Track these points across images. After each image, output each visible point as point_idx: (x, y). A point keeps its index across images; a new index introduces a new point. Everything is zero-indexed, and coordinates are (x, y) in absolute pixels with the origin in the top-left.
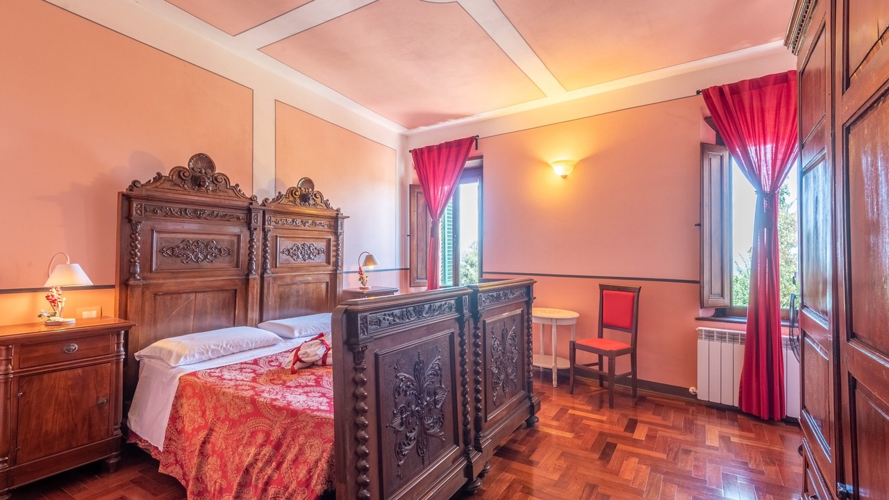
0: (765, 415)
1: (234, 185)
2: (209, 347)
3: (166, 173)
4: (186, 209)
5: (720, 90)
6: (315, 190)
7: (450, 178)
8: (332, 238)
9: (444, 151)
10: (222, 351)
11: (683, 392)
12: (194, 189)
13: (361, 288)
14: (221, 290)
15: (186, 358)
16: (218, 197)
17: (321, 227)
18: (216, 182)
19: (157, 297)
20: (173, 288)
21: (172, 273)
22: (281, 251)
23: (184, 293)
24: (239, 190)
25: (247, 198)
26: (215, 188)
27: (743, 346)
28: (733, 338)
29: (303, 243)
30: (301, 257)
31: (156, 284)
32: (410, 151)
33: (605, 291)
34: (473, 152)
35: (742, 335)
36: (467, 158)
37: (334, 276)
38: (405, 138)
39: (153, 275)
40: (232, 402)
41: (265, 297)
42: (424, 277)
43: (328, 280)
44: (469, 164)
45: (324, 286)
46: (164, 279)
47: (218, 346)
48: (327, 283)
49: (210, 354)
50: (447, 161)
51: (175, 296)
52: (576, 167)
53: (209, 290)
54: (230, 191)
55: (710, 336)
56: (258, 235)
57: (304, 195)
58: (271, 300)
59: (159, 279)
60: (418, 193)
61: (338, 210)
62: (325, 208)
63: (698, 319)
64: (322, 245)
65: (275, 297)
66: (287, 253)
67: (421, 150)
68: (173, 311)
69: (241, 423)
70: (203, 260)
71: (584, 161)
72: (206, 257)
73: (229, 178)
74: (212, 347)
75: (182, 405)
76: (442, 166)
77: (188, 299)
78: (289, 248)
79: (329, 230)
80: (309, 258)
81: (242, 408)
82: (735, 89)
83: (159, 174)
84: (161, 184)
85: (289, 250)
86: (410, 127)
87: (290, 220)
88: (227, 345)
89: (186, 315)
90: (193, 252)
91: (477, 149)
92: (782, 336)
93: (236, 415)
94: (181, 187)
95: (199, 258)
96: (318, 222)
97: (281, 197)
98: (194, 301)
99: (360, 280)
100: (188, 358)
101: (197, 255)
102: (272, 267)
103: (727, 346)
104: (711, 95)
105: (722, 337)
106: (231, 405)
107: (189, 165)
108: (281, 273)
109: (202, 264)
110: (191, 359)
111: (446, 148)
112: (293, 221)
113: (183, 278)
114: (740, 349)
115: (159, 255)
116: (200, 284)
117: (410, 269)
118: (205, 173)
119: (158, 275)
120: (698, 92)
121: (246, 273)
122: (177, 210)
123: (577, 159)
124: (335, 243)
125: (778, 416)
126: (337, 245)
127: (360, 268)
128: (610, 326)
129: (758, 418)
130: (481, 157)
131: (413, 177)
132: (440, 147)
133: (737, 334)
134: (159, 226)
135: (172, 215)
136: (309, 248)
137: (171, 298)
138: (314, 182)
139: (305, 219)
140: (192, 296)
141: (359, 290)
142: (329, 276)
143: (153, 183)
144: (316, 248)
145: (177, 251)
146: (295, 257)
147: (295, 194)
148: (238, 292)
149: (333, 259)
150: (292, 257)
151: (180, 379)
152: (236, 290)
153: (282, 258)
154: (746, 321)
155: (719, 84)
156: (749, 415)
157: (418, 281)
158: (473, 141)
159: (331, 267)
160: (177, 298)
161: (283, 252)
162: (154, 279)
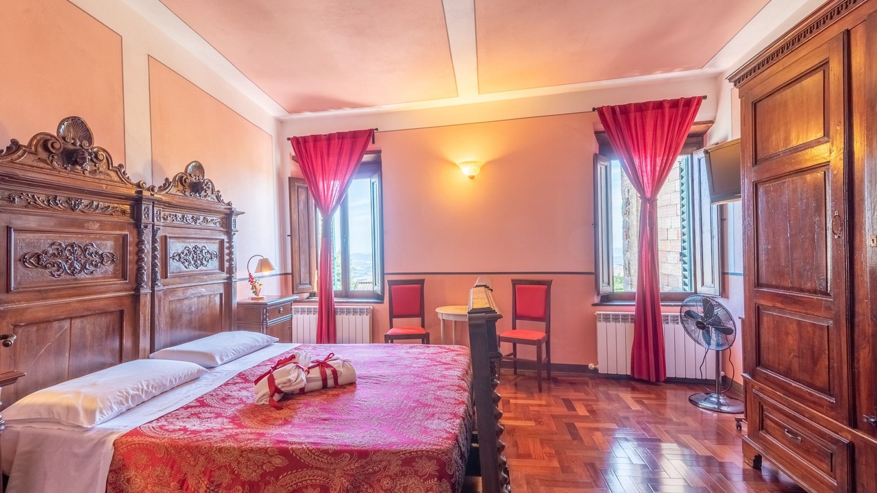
0: (653, 379)
1: (117, 166)
2: (128, 393)
3: (24, 141)
4: (55, 198)
5: (613, 109)
6: (205, 178)
7: (344, 172)
8: (225, 237)
9: (335, 142)
10: (144, 396)
11: (583, 369)
12: (66, 168)
13: (253, 299)
14: (104, 313)
15: (101, 412)
16: (97, 181)
17: (212, 225)
18: (95, 160)
19: (16, 329)
20: (41, 315)
21: (39, 291)
22: (171, 256)
23: (55, 320)
24: (124, 172)
25: (133, 184)
26: (95, 168)
27: (633, 324)
28: (625, 318)
29: (194, 245)
30: (193, 262)
31: (16, 311)
32: (289, 139)
33: (517, 286)
34: (371, 147)
35: (632, 315)
36: (364, 151)
37: (229, 286)
38: (280, 123)
39: (11, 297)
40: (240, 459)
41: (156, 318)
42: (308, 282)
43: (222, 291)
44: (366, 158)
45: (217, 299)
46: (27, 301)
47: (138, 390)
48: (221, 295)
49: (130, 402)
50: (340, 154)
51: (42, 326)
52: (483, 168)
53: (90, 313)
54: (113, 174)
55: (607, 318)
56: (147, 236)
57: (195, 183)
58: (162, 321)
59: (19, 301)
60: (298, 187)
61: (229, 204)
62: (216, 200)
63: (595, 305)
64: (214, 248)
65: (166, 318)
66: (177, 258)
67: (305, 139)
68: (41, 349)
69: (267, 483)
70: (80, 272)
71: (490, 163)
72: (83, 267)
73: (112, 156)
74: (132, 392)
75: (128, 480)
76: (333, 159)
77: (61, 328)
78: (180, 252)
79: (221, 229)
80: (202, 264)
81: (263, 463)
82: (625, 109)
83: (14, 142)
84: (20, 157)
85: (179, 255)
86: (291, 112)
87: (180, 215)
88: (148, 386)
89: (59, 352)
90: (67, 260)
91: (373, 143)
92: (662, 314)
93: (254, 474)
94: (48, 164)
95: (75, 268)
96: (209, 219)
97: (169, 185)
98: (69, 331)
99: (252, 289)
100: (105, 412)
101: (72, 265)
102: (162, 277)
103: (621, 325)
104: (605, 113)
105: (616, 318)
106: (239, 463)
107: (58, 132)
108: (172, 284)
109: (78, 276)
110: (110, 413)
111: (339, 139)
112: (183, 217)
113: (56, 298)
114: (630, 327)
115: (20, 266)
116: (77, 305)
117: (292, 274)
118: (81, 145)
119: (18, 296)
120: (594, 109)
121: (134, 286)
122: (43, 197)
123: (484, 161)
124: (228, 245)
125: (662, 379)
126: (230, 247)
127: (250, 276)
128: (523, 317)
129: (648, 382)
130: (380, 152)
131: (292, 168)
132: (329, 138)
133: (628, 315)
134: (18, 222)
135: (36, 206)
136: (201, 252)
137: (37, 330)
138: (204, 168)
139: (196, 214)
140: (66, 324)
141: (251, 301)
142: (222, 285)
143: (5, 155)
144: (208, 252)
145: (44, 258)
146: (187, 264)
147: (185, 182)
148: (126, 313)
149: (226, 265)
150: (183, 263)
151: (114, 444)
152: (122, 312)
153: (173, 265)
154: (634, 303)
155: (612, 104)
156: (640, 381)
157: (301, 287)
158: (370, 134)
159: (225, 275)
160: (46, 328)
161: (173, 258)
162: (13, 302)
